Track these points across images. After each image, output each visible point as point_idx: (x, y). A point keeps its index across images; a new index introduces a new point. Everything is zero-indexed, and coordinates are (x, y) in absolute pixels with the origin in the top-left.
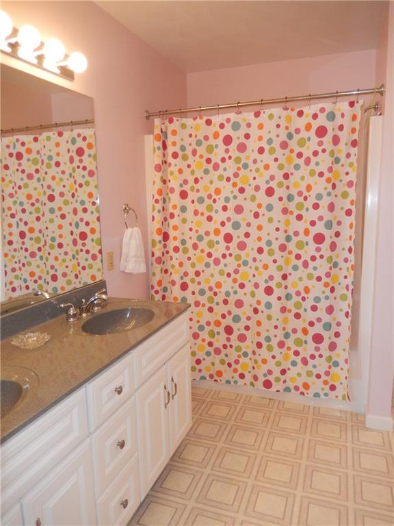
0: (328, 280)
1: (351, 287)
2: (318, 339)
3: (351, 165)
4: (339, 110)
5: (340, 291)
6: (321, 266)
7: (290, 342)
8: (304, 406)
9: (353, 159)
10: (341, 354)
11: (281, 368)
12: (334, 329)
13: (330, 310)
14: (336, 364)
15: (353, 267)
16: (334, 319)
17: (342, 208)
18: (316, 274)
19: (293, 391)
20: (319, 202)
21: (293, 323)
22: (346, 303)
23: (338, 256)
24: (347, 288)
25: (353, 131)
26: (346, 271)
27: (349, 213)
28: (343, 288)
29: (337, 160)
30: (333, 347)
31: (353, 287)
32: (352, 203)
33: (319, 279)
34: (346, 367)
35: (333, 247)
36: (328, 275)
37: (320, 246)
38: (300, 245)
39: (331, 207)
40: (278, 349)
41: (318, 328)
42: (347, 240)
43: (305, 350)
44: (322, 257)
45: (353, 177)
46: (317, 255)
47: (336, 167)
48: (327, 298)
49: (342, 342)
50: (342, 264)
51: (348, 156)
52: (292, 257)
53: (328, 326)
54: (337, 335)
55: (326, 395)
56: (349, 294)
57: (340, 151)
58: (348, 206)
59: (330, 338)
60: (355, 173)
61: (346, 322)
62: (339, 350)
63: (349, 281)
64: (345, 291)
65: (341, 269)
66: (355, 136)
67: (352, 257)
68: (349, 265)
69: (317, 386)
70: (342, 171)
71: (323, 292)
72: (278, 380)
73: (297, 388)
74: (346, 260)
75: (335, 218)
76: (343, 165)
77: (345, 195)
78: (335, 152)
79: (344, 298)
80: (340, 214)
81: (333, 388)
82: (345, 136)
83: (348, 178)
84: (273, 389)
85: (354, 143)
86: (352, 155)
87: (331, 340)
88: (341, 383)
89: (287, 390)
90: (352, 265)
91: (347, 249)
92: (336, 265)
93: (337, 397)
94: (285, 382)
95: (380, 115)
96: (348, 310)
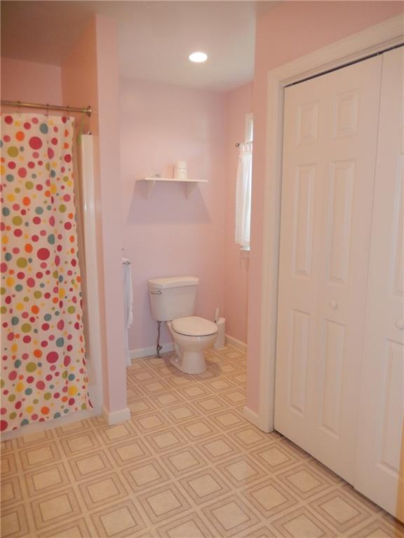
0: (56, 295)
1: (79, 299)
2: (52, 357)
3: (66, 179)
4: (52, 124)
5: (68, 304)
6: (48, 282)
7: (22, 371)
8: (45, 432)
9: (68, 174)
10: (75, 367)
11: (16, 401)
12: (67, 342)
13: (61, 325)
14: (72, 377)
15: (79, 279)
16: (66, 333)
17: (61, 222)
18: (44, 291)
19: (31, 421)
20: (40, 216)
21: (23, 348)
22: (74, 315)
23: (62, 270)
24: (74, 300)
25: (66, 146)
26: (71, 284)
27: (68, 226)
28: (69, 301)
29: (53, 174)
30: (67, 361)
31: (81, 298)
32: (71, 216)
33: (47, 296)
34: (81, 377)
35: (57, 261)
36: (56, 290)
37: (45, 261)
38: (22, 263)
39: (52, 221)
40: (10, 381)
41: (52, 347)
42: (68, 253)
43: (40, 373)
44: (48, 273)
45: (69, 190)
46: (43, 271)
47: (53, 181)
48: (57, 313)
49: (76, 355)
50: (66, 278)
51: (63, 170)
52: (14, 276)
53: (60, 342)
54: (70, 348)
55: (66, 411)
56: (77, 306)
57: (55, 165)
58: (67, 220)
59: (64, 353)
60: (72, 188)
61: (77, 334)
62: (73, 363)
63: (76, 293)
64: (72, 304)
65: (66, 282)
66: (69, 151)
67: (77, 269)
68: (74, 277)
69: (56, 405)
70: (58, 185)
71: (53, 309)
72: (13, 416)
73: (35, 417)
74: (70, 273)
75: (56, 232)
76: (58, 179)
77: (63, 209)
78: (51, 166)
79: (71, 310)
80: (60, 228)
81: (72, 402)
82: (59, 150)
83: (65, 192)
84: (9, 429)
85: (68, 158)
86: (67, 170)
87: (65, 355)
88: (79, 394)
89: (25, 422)
90: (78, 278)
91: (70, 262)
92: (61, 279)
93: (76, 409)
94: (21, 415)
95: (90, 134)
96: (77, 321)
